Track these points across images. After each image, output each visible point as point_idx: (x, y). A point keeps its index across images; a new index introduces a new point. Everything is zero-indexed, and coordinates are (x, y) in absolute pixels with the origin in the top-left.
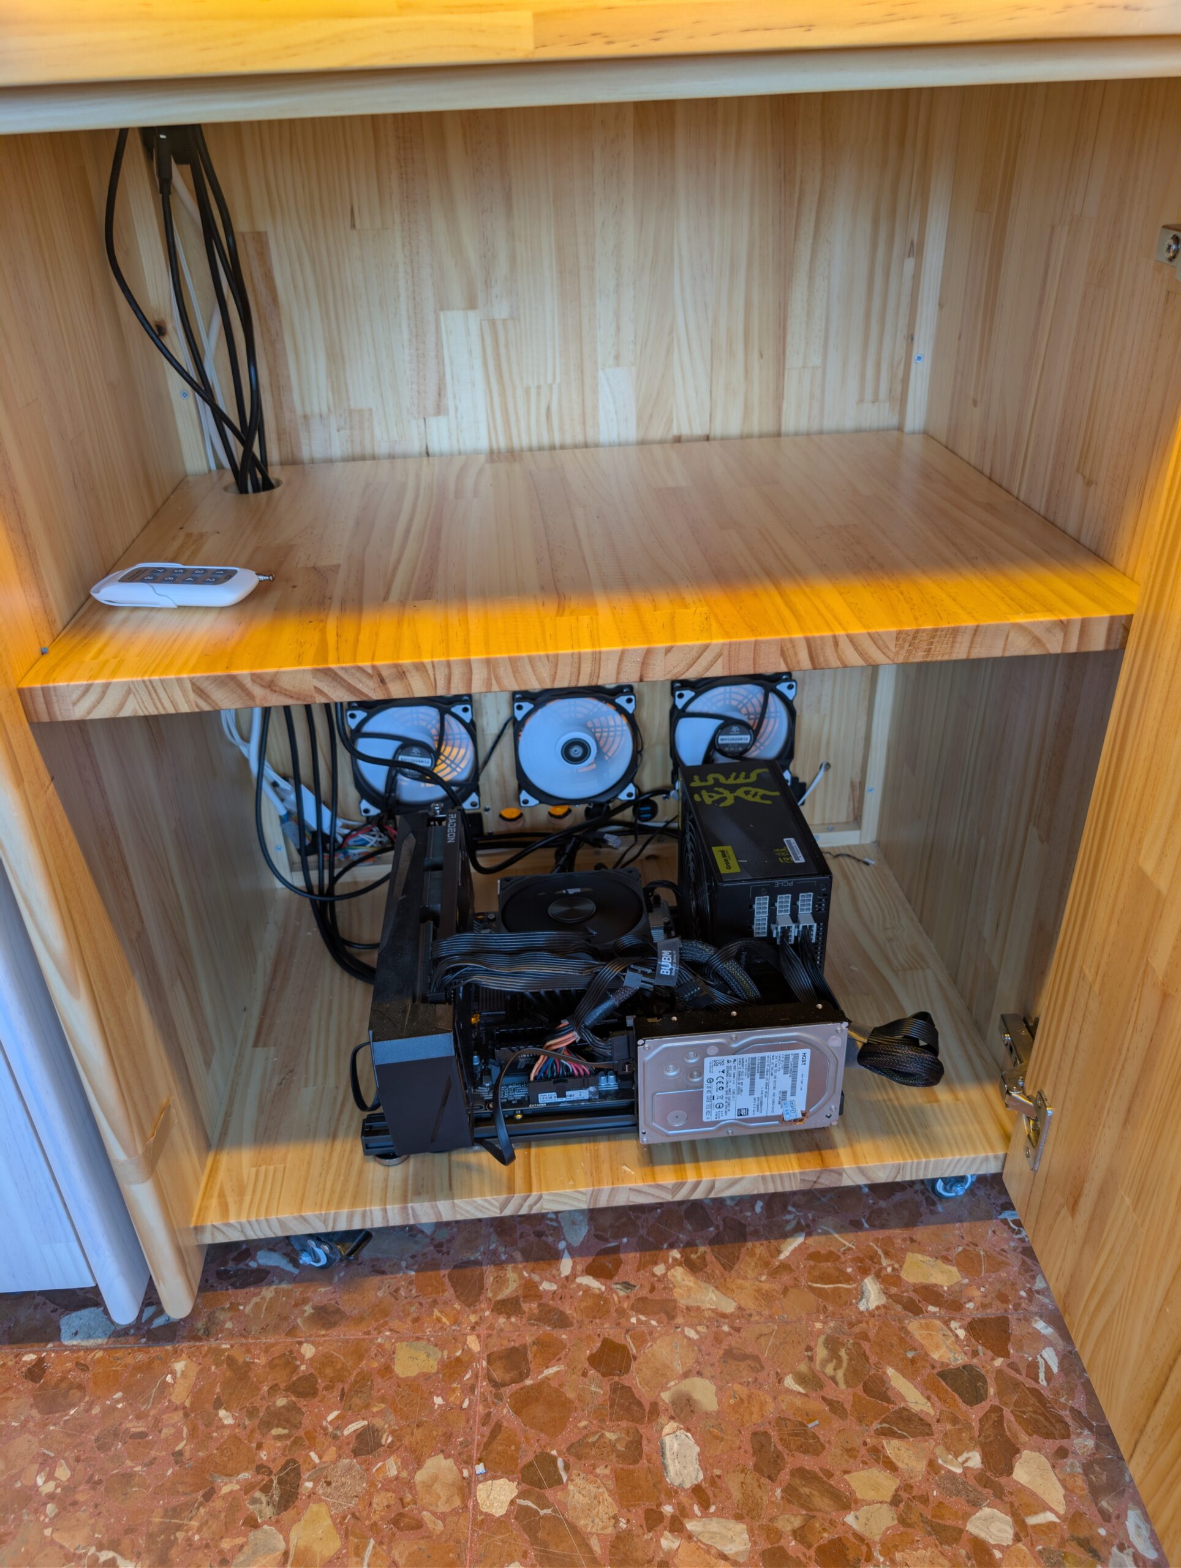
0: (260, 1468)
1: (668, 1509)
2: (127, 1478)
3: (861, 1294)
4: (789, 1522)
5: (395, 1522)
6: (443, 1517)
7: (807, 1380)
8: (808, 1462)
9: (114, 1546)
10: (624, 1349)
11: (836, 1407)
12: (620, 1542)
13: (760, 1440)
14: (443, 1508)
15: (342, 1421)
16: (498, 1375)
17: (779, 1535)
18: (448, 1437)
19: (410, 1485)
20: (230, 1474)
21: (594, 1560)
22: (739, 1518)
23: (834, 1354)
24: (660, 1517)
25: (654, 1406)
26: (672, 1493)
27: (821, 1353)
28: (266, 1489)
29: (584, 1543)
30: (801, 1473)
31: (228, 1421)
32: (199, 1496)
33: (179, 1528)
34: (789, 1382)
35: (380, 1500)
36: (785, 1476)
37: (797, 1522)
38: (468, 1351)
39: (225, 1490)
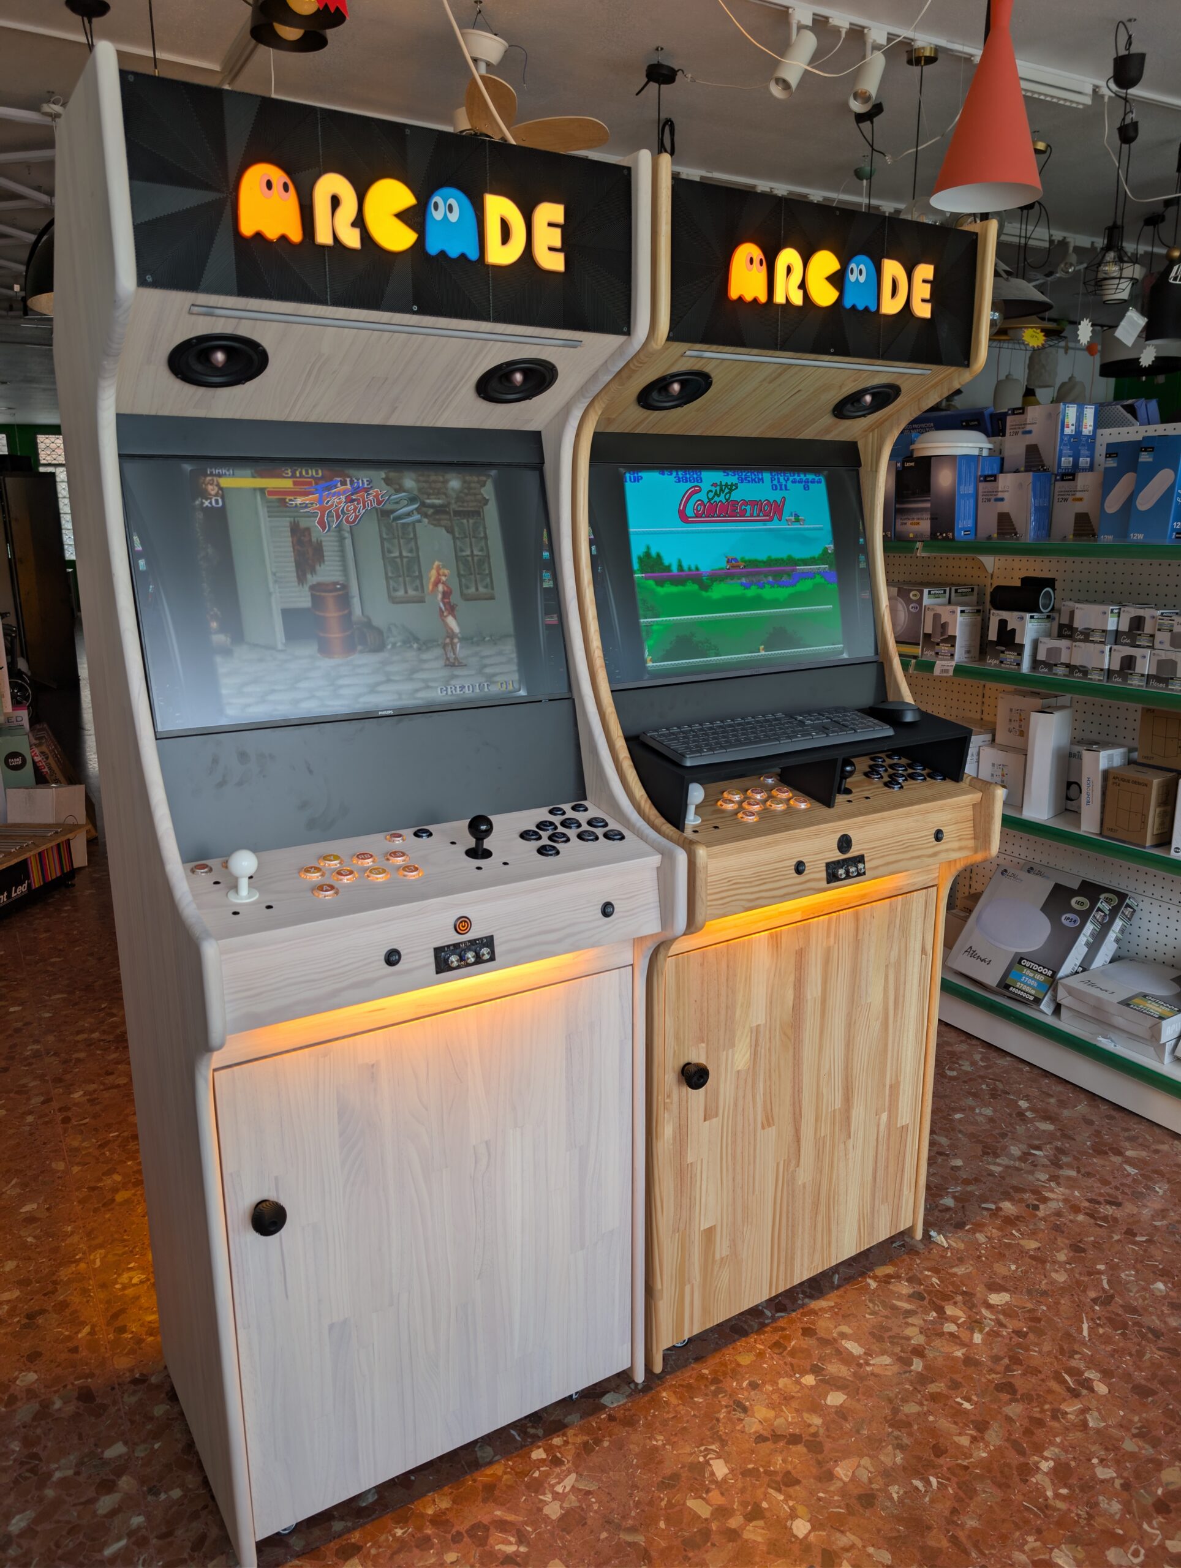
0: (726, 1407)
1: (861, 1361)
2: (684, 1429)
3: (869, 1285)
4: (898, 1350)
5: (785, 1398)
6: (798, 1392)
7: (873, 1313)
8: (890, 1334)
9: (702, 1445)
10: (810, 1328)
11: (886, 1317)
12: (855, 1374)
13: (872, 1334)
14: (796, 1390)
15: (740, 1384)
16: (777, 1351)
17: (897, 1354)
18: (779, 1373)
19: (779, 1389)
20: (719, 1412)
21: (852, 1382)
22: (883, 1355)
23: (875, 1304)
24: (861, 1364)
25: (834, 1338)
26: (859, 1357)
27: (871, 1305)
28: (734, 1410)
29: (845, 1379)
30: (890, 1337)
31: (701, 1400)
32: (714, 1421)
33: (718, 1431)
34: (867, 1316)
35: (775, 1397)
36: (886, 1339)
37: (900, 1349)
38: (760, 1349)
39: (722, 1416)
